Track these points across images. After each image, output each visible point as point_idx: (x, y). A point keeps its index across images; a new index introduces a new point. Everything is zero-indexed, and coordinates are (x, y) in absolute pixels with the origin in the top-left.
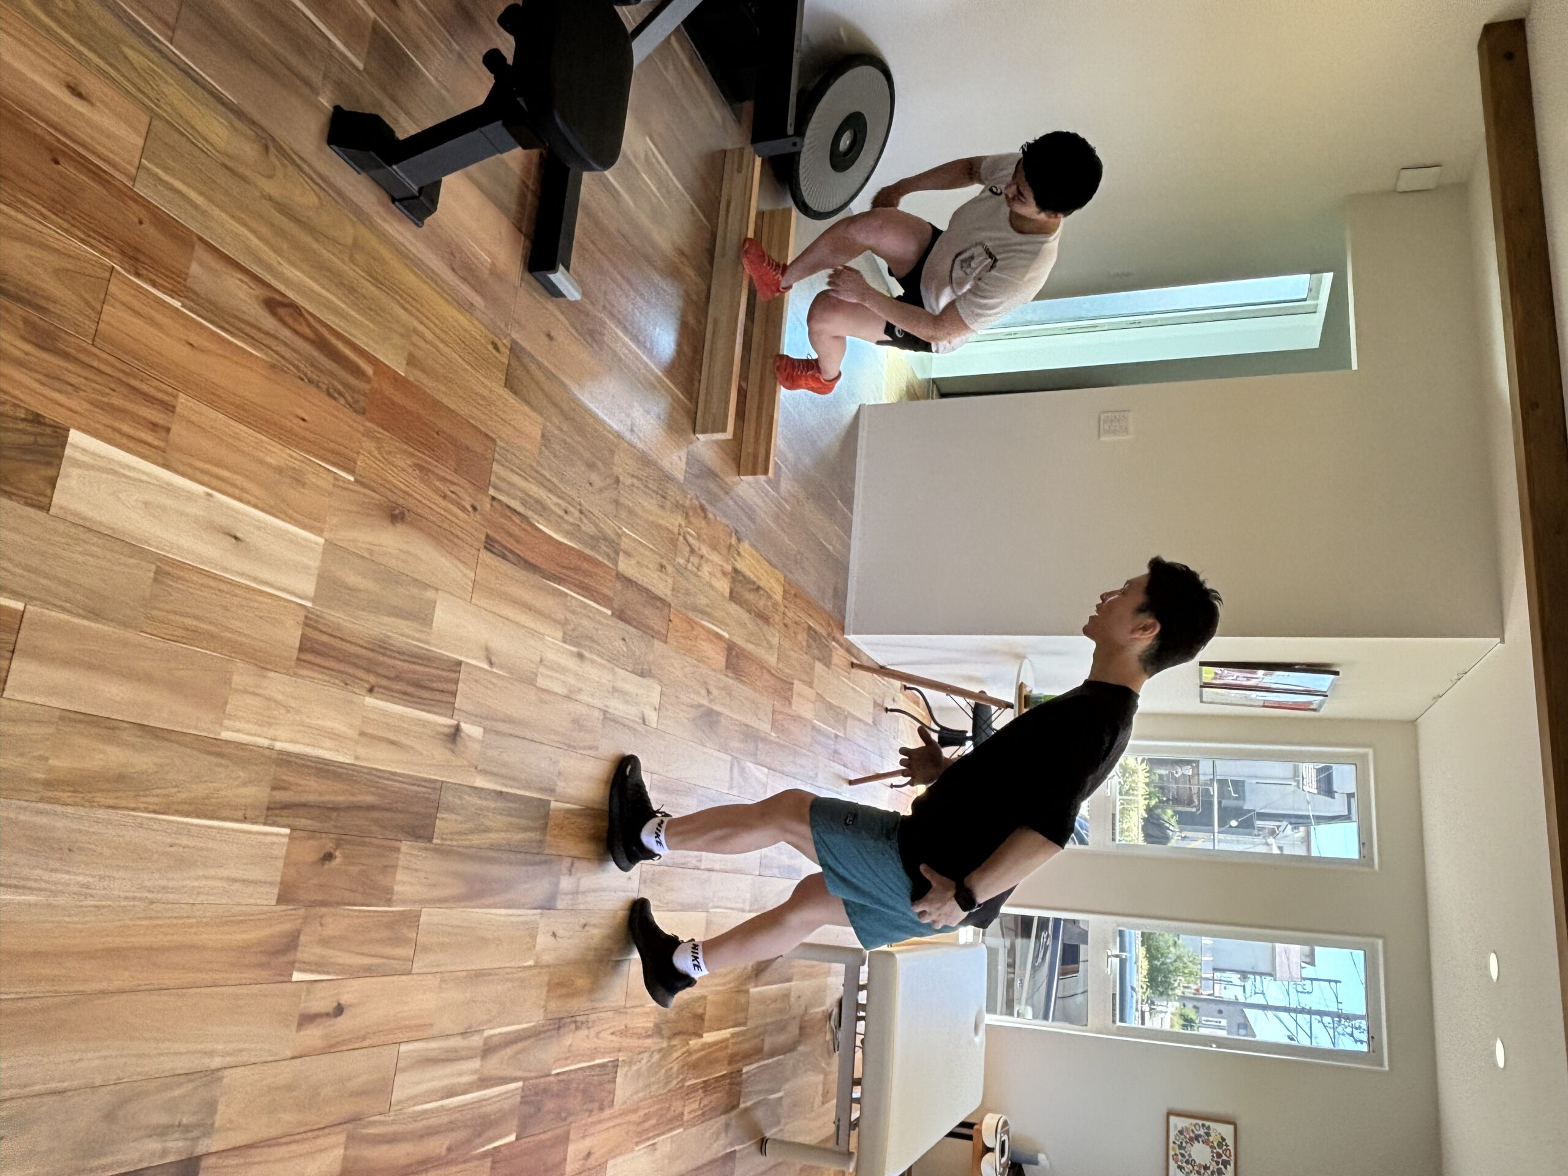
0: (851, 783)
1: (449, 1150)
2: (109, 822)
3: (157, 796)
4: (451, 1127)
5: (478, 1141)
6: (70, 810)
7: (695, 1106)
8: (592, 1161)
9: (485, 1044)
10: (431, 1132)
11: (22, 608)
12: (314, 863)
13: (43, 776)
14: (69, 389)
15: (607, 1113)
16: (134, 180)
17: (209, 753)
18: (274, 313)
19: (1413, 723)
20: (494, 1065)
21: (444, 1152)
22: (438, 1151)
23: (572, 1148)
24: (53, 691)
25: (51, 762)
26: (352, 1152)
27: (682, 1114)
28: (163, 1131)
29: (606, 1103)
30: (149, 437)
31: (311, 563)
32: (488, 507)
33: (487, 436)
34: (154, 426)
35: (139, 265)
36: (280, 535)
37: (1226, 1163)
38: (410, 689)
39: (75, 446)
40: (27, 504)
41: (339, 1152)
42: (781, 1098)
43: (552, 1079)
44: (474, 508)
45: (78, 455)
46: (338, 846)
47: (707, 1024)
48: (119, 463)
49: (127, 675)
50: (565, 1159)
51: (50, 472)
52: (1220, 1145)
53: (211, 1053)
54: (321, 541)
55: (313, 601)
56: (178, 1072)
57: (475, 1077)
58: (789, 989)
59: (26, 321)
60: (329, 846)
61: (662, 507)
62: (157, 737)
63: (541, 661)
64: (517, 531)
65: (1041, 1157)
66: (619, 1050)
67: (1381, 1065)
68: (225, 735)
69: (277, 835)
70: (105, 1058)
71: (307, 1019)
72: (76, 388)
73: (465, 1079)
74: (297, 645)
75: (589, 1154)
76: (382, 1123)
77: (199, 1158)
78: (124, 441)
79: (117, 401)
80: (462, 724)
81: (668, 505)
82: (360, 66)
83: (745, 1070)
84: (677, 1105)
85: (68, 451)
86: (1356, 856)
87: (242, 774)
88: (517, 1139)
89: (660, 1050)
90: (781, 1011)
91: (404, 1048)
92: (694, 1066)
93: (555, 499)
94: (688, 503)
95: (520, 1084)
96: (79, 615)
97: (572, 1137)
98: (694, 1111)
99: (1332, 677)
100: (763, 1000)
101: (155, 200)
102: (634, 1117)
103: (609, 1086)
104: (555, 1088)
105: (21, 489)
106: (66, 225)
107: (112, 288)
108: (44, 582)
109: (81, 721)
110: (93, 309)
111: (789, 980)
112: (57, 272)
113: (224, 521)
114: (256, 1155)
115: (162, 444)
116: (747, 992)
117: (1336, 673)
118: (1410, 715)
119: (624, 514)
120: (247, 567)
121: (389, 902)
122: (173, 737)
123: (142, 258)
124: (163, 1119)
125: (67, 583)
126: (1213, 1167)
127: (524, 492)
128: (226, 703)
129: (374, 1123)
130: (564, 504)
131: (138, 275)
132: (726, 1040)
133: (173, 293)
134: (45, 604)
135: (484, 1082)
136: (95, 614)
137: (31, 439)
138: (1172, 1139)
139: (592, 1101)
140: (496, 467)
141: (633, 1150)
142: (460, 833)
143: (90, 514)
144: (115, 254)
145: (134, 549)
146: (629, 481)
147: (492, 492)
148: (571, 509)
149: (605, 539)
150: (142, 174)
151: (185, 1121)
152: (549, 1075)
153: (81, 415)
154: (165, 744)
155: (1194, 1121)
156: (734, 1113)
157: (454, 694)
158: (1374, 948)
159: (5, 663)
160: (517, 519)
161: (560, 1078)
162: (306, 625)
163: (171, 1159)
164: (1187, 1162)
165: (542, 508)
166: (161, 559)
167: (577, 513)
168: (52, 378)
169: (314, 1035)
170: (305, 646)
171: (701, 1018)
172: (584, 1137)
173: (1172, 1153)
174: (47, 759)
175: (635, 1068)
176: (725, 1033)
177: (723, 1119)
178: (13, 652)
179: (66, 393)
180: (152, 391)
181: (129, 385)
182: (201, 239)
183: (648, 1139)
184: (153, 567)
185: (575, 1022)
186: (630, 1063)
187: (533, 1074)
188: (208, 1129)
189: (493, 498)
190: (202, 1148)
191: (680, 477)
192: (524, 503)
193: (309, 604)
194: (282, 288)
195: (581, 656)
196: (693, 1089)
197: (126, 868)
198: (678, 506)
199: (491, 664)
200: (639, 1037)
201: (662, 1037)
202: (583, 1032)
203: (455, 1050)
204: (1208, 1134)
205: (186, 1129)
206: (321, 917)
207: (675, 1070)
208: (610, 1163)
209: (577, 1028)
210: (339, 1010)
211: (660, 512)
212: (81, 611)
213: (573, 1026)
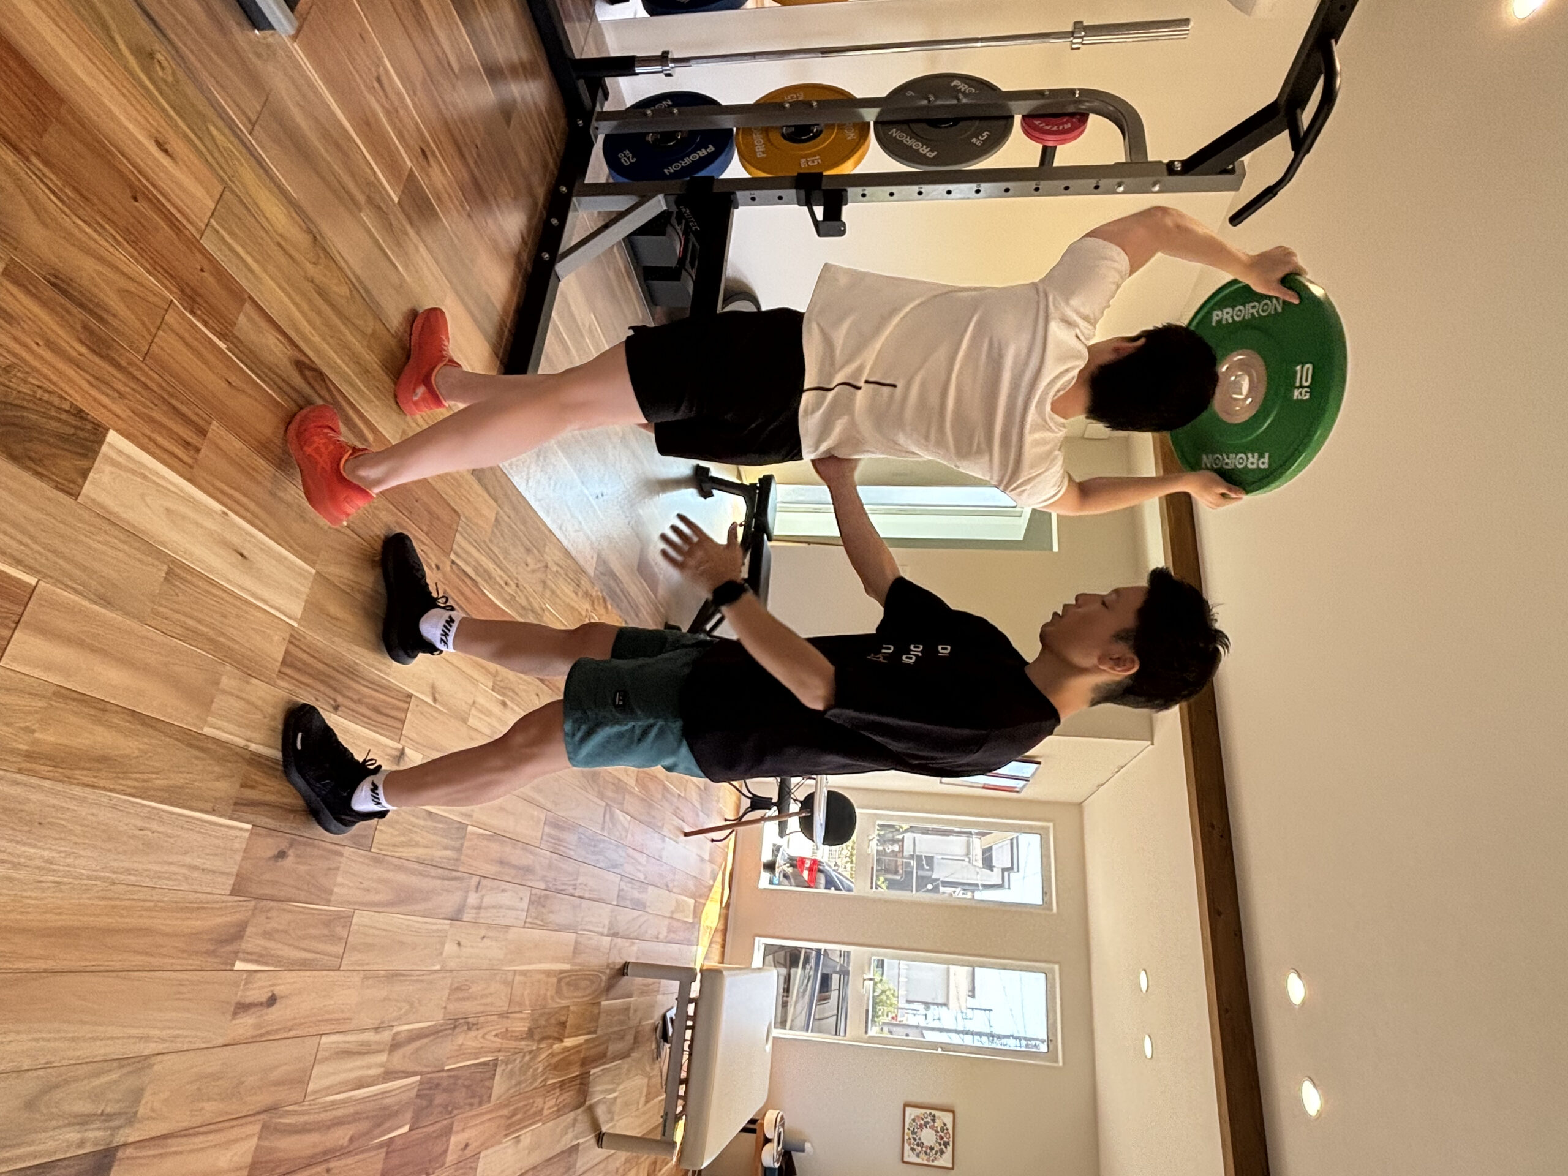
0: (686, 835)
1: (351, 1140)
2: (84, 800)
3: (136, 780)
4: (355, 1117)
5: (376, 1132)
6: (47, 784)
7: (553, 1102)
8: (468, 1152)
9: (393, 1039)
10: (338, 1123)
11: (34, 583)
12: (270, 859)
13: (25, 748)
14: (116, 395)
15: (485, 1107)
16: (202, 235)
17: (191, 746)
18: (301, 373)
19: (1080, 805)
20: (398, 1060)
21: (345, 1142)
22: (340, 1143)
23: (454, 1139)
24: (49, 667)
25: (37, 735)
26: (266, 1143)
27: (542, 1109)
28: (83, 1121)
29: (485, 1098)
30: (179, 451)
31: (302, 589)
32: (448, 569)
33: (455, 511)
34: (187, 444)
35: (196, 306)
36: (280, 559)
37: (946, 1144)
38: (369, 713)
39: (111, 446)
40: (56, 488)
41: (254, 1141)
42: (615, 1098)
43: (444, 1074)
44: (438, 567)
45: (114, 455)
46: (291, 845)
47: (568, 1031)
48: (150, 470)
49: (125, 662)
50: (446, 1151)
51: (84, 464)
52: (942, 1130)
53: (146, 1039)
54: (313, 571)
55: (299, 624)
56: (110, 1057)
57: (381, 1070)
58: (630, 1003)
59: (86, 327)
60: (284, 845)
61: (576, 594)
62: (144, 724)
63: (474, 703)
64: (468, 592)
65: (808, 1145)
66: (500, 1051)
67: (1057, 1061)
68: (207, 731)
69: (241, 829)
70: (37, 1040)
71: (243, 1008)
72: (122, 395)
73: (372, 1072)
74: (280, 659)
75: (467, 1145)
76: (295, 1113)
77: (117, 1148)
78: (158, 451)
79: (157, 415)
80: (407, 750)
81: (580, 593)
82: (396, 200)
83: (593, 1071)
84: (539, 1101)
85: (104, 448)
86: (1041, 903)
87: (217, 769)
88: (410, 1130)
89: (530, 1052)
90: (622, 1023)
91: (324, 1039)
92: (556, 1067)
93: (499, 572)
94: (594, 594)
95: (418, 1078)
96: (91, 600)
97: (455, 1129)
98: (553, 1107)
99: (1036, 766)
100: (611, 1012)
101: (217, 255)
102: (505, 1112)
103: (487, 1084)
104: (445, 1083)
105: (53, 474)
106: (136, 254)
107: (167, 317)
108: (61, 562)
109: (74, 700)
110: (150, 333)
111: (630, 996)
112: (123, 293)
113: (235, 540)
114: (175, 1145)
115: (190, 461)
116: (599, 1004)
117: (1039, 763)
118: (1077, 799)
119: (548, 594)
120: (248, 583)
121: (328, 903)
122: (159, 725)
123: (198, 299)
124: (86, 1107)
125: (84, 569)
126: (937, 1148)
127: (476, 561)
128: (212, 702)
129: (288, 1113)
130: (506, 578)
131: (192, 312)
132: (580, 1045)
133: (222, 336)
134: (57, 582)
135: (389, 1075)
136: (105, 601)
137: (72, 431)
138: (907, 1126)
139: (473, 1097)
140: (458, 537)
141: (500, 1143)
142: (394, 846)
143: (116, 509)
144: (175, 290)
145: (152, 549)
146: (555, 568)
147: (453, 556)
148: (510, 582)
149: (533, 611)
150: (208, 232)
151: (108, 1110)
152: (443, 1071)
153: (122, 419)
154: (151, 731)
155: (923, 1111)
156: (580, 1111)
157: (403, 722)
158: (1053, 971)
159: (6, 633)
160: (469, 582)
161: (452, 1073)
162: (291, 642)
163: (89, 1149)
164: (918, 1145)
165: (489, 577)
166: (174, 561)
167: (514, 586)
168: (100, 381)
169: (246, 1023)
170: (287, 661)
171: (563, 1024)
172: (463, 1130)
173: (906, 1137)
174: (33, 731)
175: (510, 1066)
176: (581, 1039)
177: (572, 1115)
178: (17, 623)
179: (113, 399)
180: (190, 414)
181: (170, 404)
182: (250, 297)
183: (514, 1132)
184: (165, 568)
185: (468, 1023)
186: (507, 1062)
187: (429, 1069)
188: (131, 1119)
189: (453, 562)
190: (119, 1139)
191: (591, 572)
192: (475, 569)
193: (295, 624)
194: (311, 354)
195: (504, 704)
196: (553, 1087)
197: (95, 847)
198: (587, 594)
199: (435, 700)
200: (517, 1039)
201: (533, 1040)
202: (473, 1034)
203: (367, 1044)
204: (934, 1121)
205: (107, 1117)
206: (269, 911)
207: (540, 1070)
208: (482, 1154)
209: (469, 1029)
210: (272, 1000)
211: (573, 595)
212: (93, 596)
213: (466, 1027)
